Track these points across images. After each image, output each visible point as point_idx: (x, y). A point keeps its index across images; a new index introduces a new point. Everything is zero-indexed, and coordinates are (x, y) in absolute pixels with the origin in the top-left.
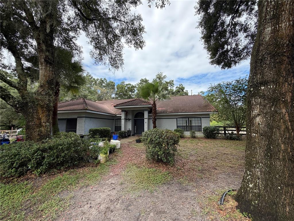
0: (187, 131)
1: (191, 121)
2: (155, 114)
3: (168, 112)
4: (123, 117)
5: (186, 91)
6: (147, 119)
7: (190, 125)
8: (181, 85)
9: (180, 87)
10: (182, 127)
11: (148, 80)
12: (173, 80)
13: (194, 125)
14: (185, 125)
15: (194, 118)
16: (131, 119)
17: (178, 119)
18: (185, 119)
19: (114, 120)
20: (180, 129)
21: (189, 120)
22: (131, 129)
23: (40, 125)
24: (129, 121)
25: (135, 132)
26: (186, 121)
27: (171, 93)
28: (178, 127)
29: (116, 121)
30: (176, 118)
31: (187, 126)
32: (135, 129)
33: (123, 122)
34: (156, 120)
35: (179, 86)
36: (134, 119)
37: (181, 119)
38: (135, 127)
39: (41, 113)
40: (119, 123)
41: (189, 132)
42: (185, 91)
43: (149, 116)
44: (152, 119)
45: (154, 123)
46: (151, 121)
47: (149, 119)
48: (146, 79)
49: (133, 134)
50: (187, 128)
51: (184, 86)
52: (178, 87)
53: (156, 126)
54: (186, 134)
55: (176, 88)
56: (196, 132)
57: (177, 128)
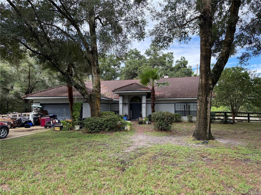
0: (185, 116)
1: (189, 106)
2: (153, 99)
3: (166, 97)
4: (121, 102)
5: (189, 66)
6: (145, 104)
7: (188, 110)
8: (183, 58)
9: (182, 61)
10: (180, 112)
11: (139, 51)
12: (172, 52)
13: (192, 110)
14: (183, 110)
15: (193, 104)
16: (127, 104)
17: (176, 104)
18: (183, 104)
19: (109, 104)
20: (177, 114)
21: (188, 105)
22: (127, 114)
23: (98, 109)
24: (125, 105)
25: (131, 117)
26: (185, 106)
27: (169, 69)
28: (175, 111)
29: (112, 105)
30: (175, 103)
31: (185, 111)
32: (131, 114)
33: (121, 106)
34: (155, 105)
35: (180, 60)
36: (130, 104)
37: (179, 104)
38: (131, 112)
39: (97, 102)
40: (116, 107)
41: (187, 117)
42: (187, 66)
43: (147, 101)
44: (150, 103)
45: (153, 108)
46: (150, 106)
47: (147, 103)
48: (136, 50)
49: (129, 119)
50: (185, 113)
51: (186, 60)
52: (179, 62)
53: (154, 110)
54: (184, 119)
55: (177, 62)
56: (193, 117)
57: (175, 113)
